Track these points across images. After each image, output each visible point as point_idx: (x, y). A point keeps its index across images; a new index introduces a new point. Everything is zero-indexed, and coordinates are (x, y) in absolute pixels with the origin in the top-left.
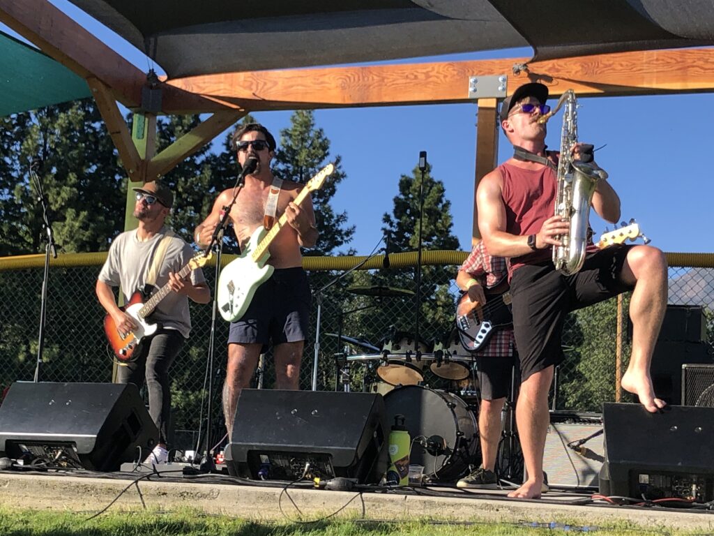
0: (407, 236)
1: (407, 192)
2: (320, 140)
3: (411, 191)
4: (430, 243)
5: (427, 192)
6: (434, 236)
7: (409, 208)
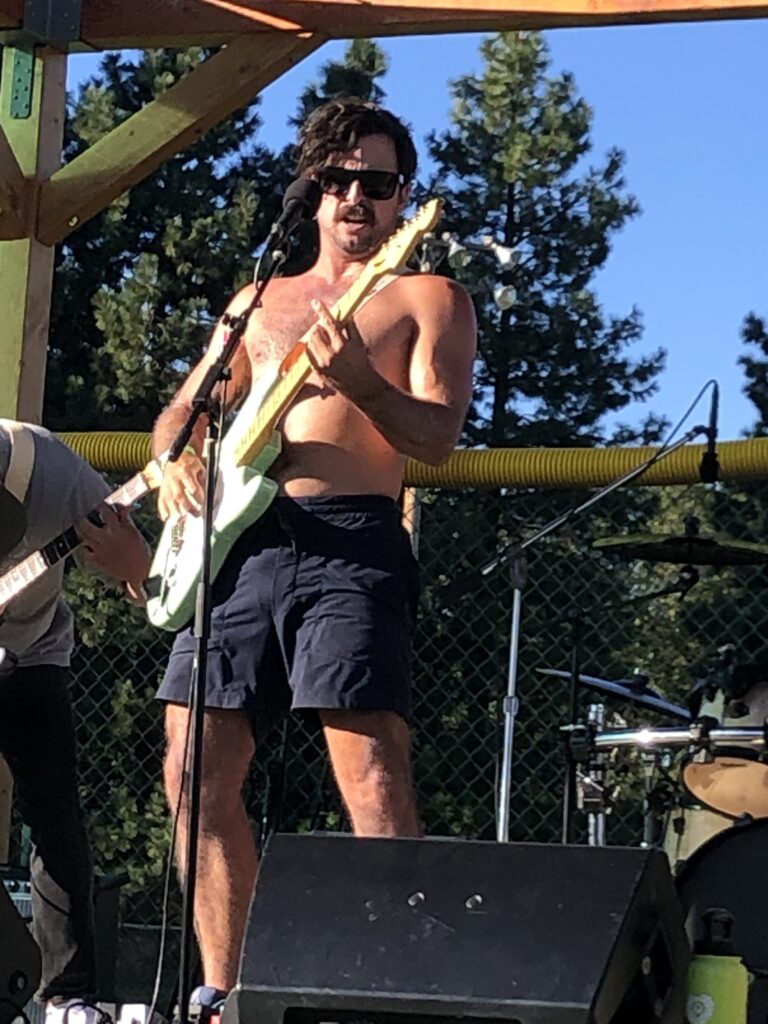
2: (565, 108)
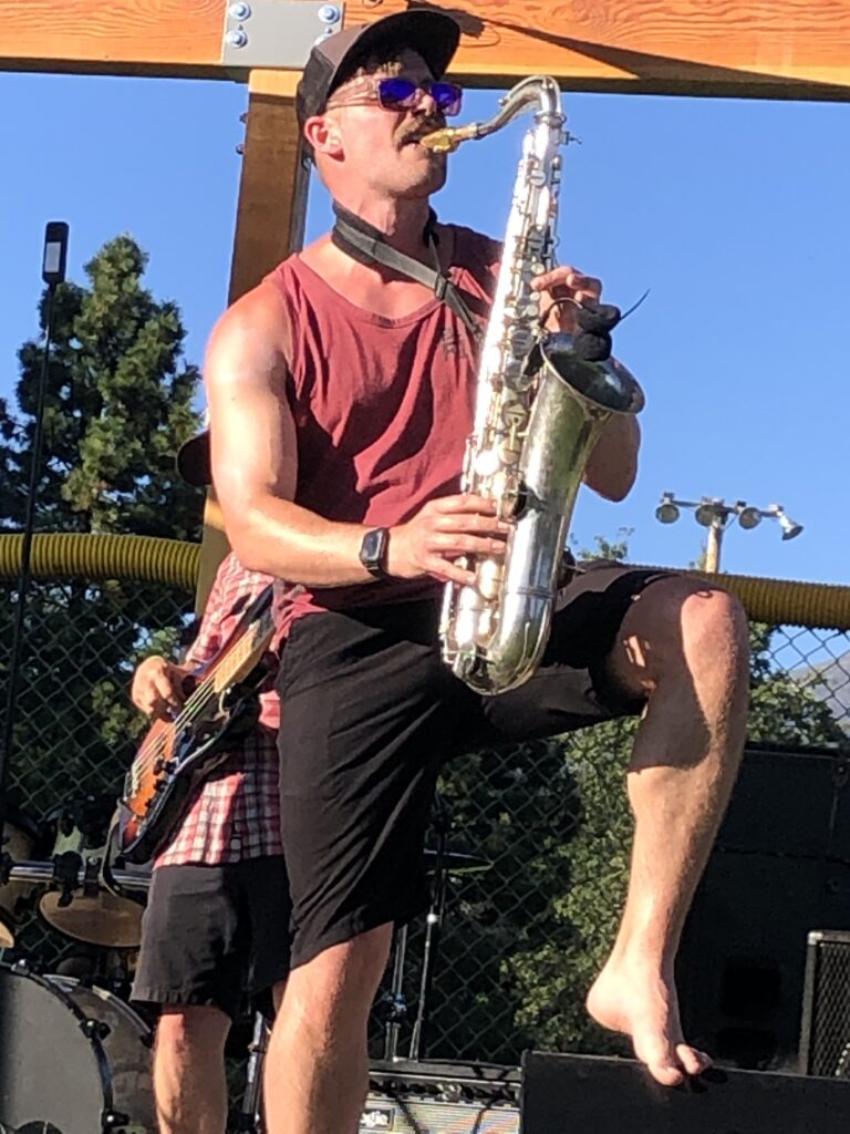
0: (55, 468)
1: (65, 331)
3: (76, 329)
4: (129, 496)
5: (128, 335)
6: (140, 475)
7: (67, 380)
